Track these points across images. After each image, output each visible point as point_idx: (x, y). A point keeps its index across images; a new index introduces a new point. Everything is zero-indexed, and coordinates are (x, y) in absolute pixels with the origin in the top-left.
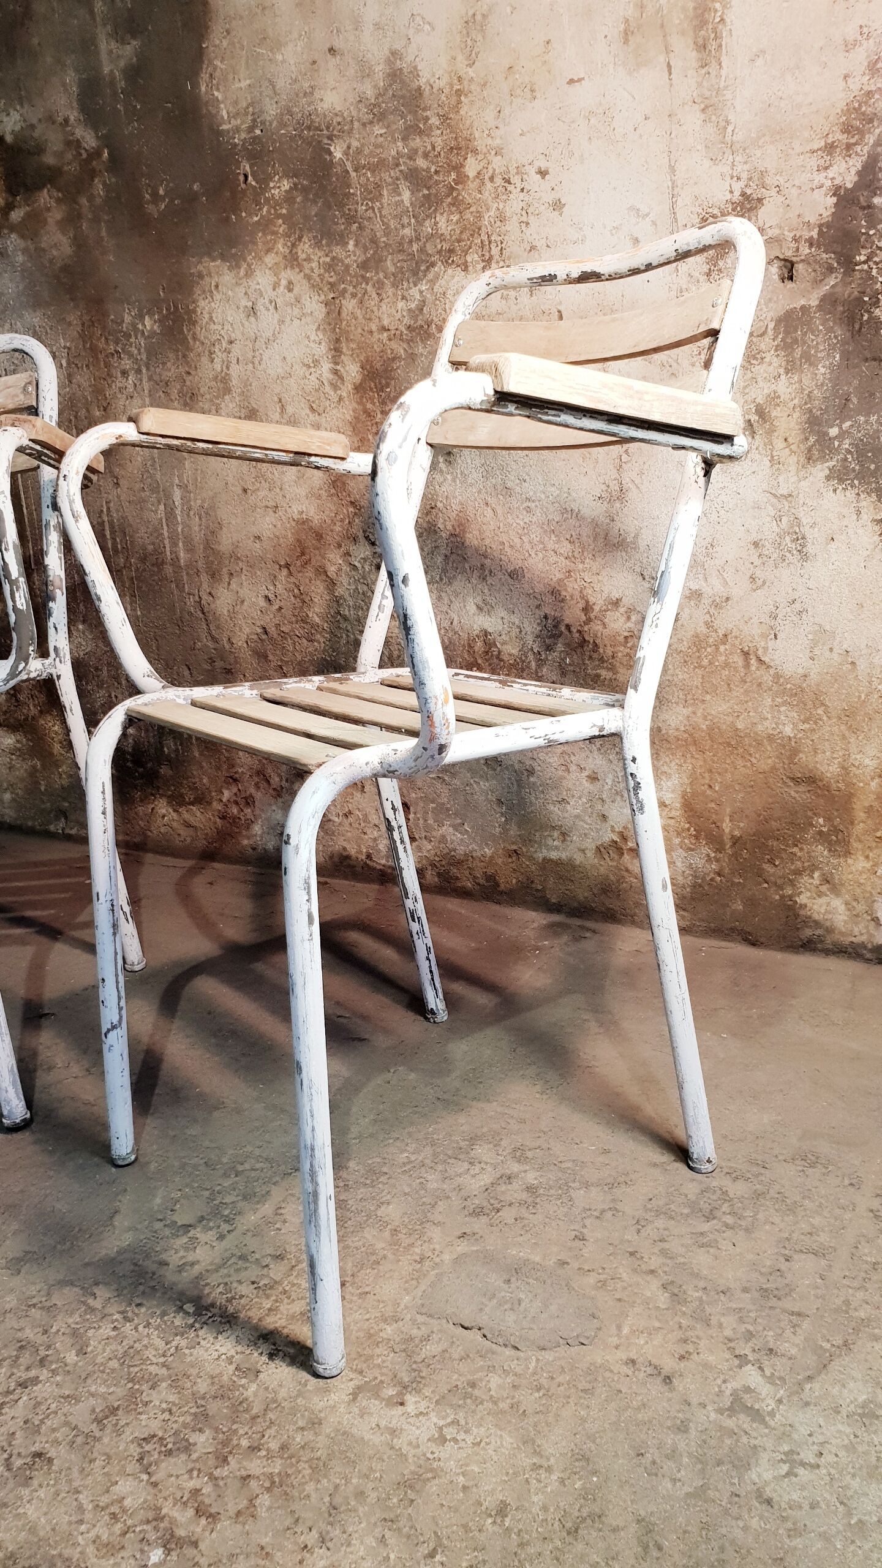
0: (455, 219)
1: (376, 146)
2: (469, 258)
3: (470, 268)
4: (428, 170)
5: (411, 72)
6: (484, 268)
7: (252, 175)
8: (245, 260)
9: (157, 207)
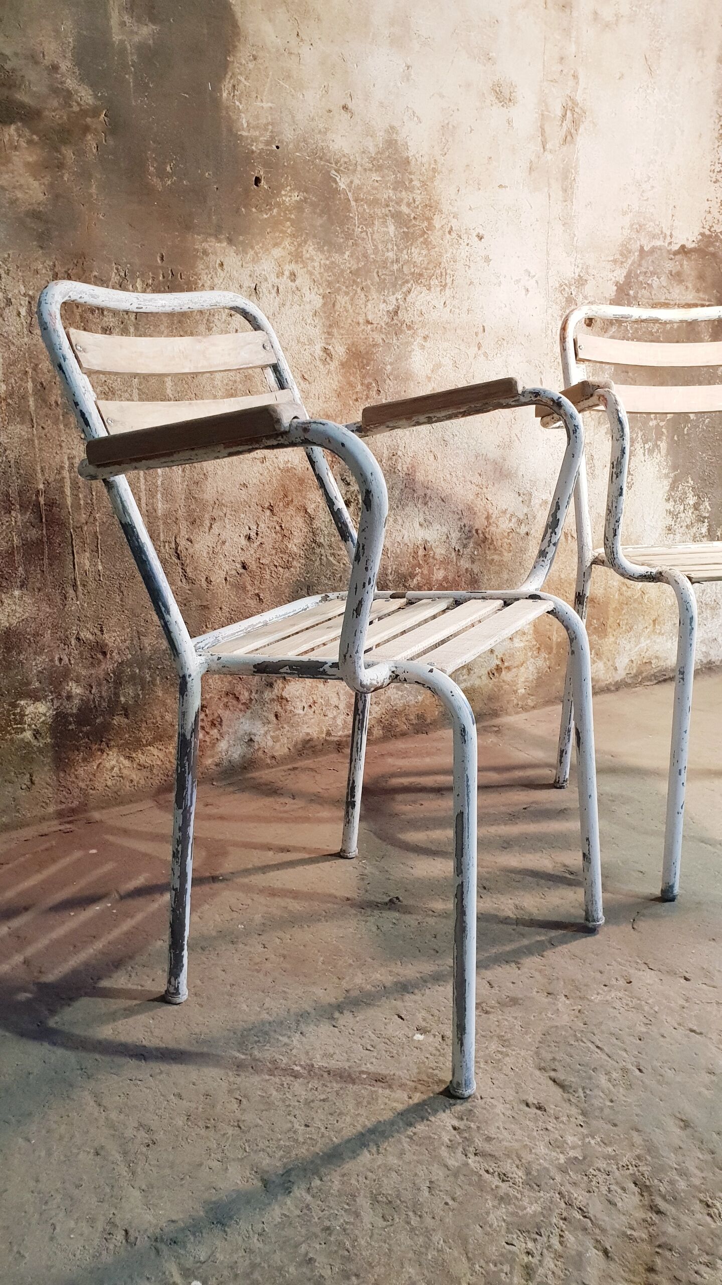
0: (424, 253)
1: (373, 188)
2: (432, 283)
3: (432, 289)
4: (409, 215)
6: (441, 290)
7: (268, 181)
8: (252, 248)
9: (162, 180)
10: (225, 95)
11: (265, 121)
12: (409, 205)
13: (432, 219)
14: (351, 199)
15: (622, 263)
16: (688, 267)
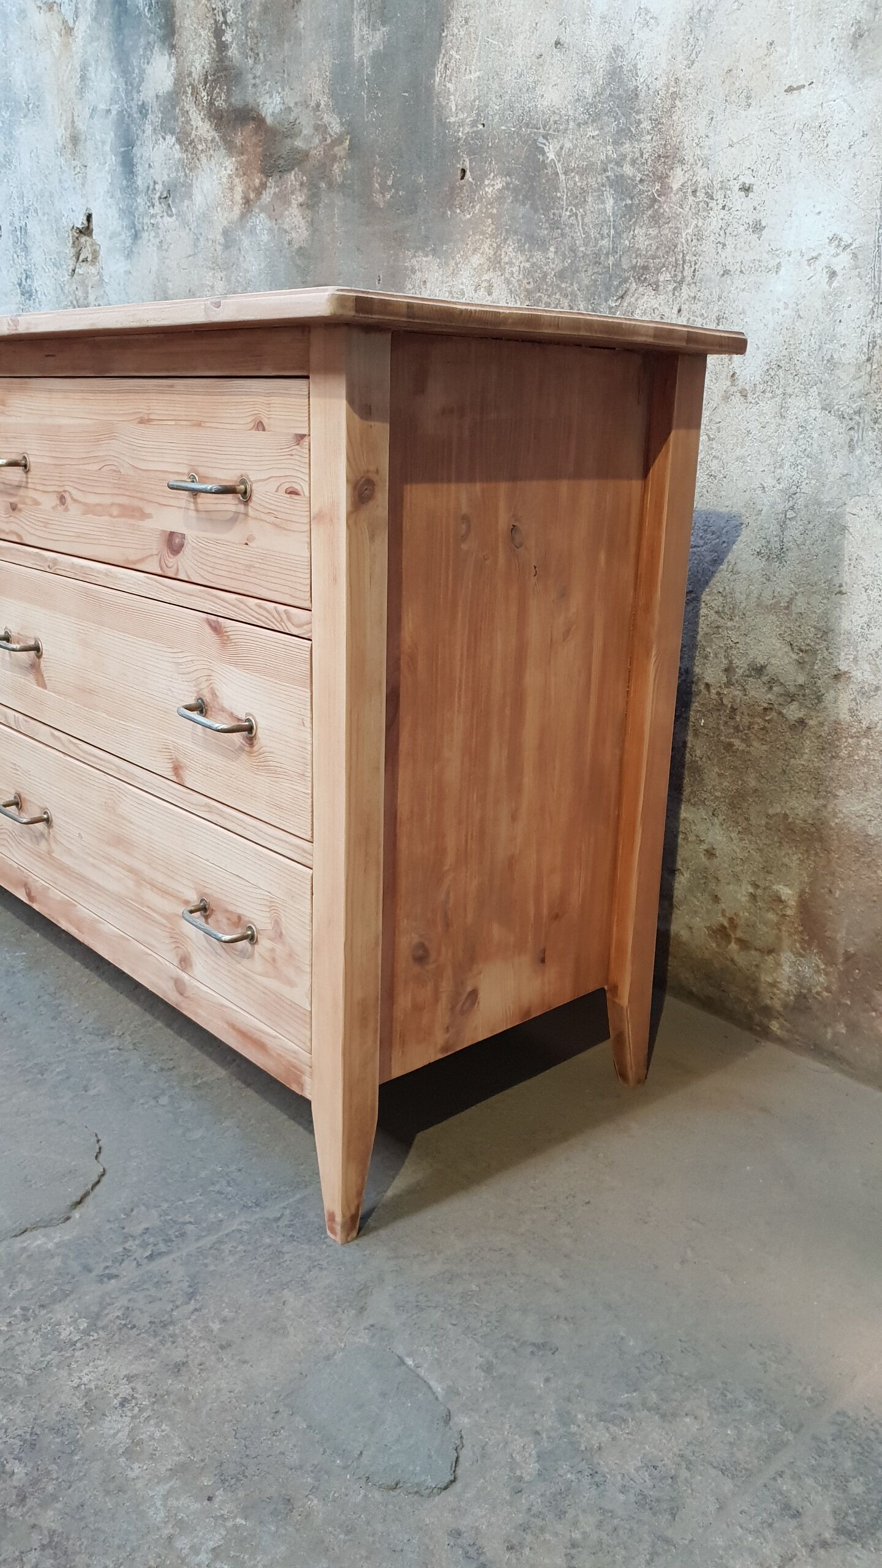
0: (653, 234)
1: (588, 149)
3: (661, 288)
5: (631, 70)
7: (473, 171)
9: (384, 196)
11: (472, 97)
14: (560, 171)
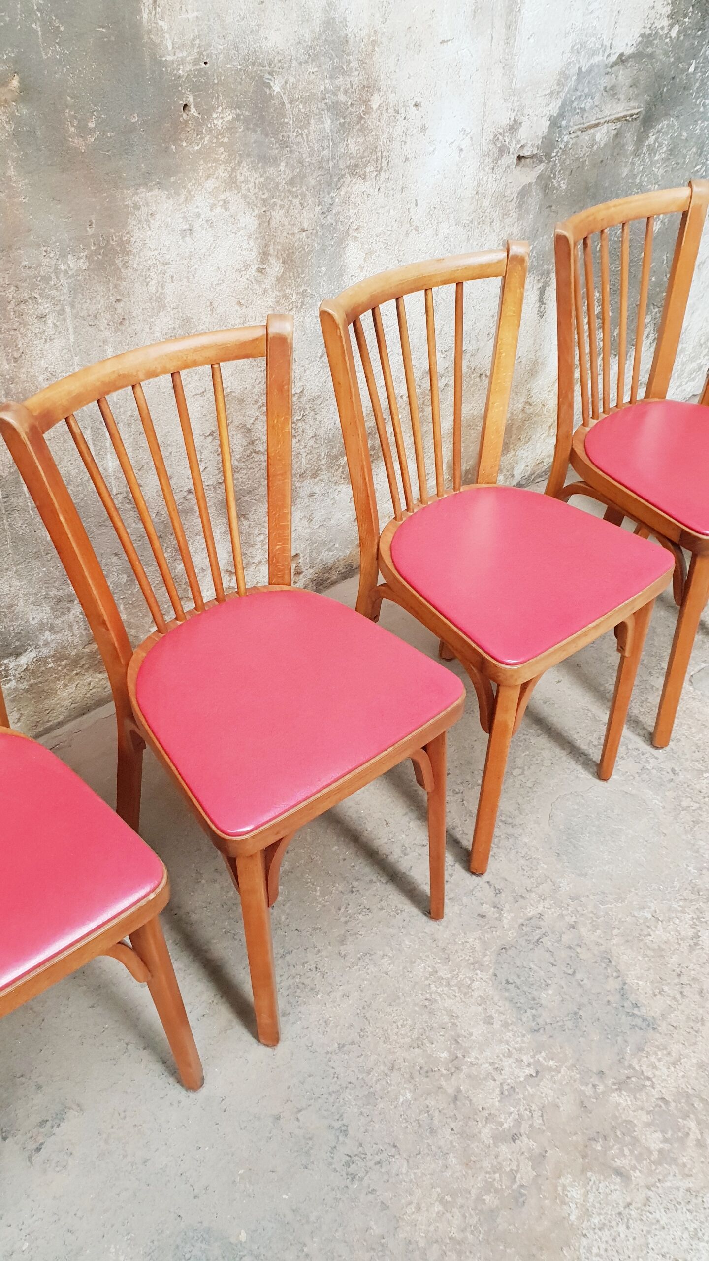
0: (361, 141)
1: (309, 83)
2: (368, 171)
3: (367, 177)
4: (346, 103)
6: (376, 176)
7: (196, 106)
8: (185, 187)
9: (85, 140)
10: (145, 16)
11: (192, 37)
12: (346, 92)
13: (370, 101)
14: (286, 101)
15: (558, 92)
16: (623, 76)
